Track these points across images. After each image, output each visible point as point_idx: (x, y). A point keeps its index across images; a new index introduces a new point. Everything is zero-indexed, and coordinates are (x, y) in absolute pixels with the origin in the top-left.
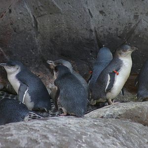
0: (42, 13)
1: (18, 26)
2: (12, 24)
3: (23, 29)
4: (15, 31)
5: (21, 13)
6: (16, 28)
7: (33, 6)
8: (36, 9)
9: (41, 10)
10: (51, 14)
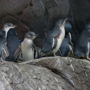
0: (49, 6)
1: (36, 13)
2: (32, 12)
3: (39, 15)
4: (35, 17)
5: (38, 6)
6: (35, 15)
7: (45, 2)
8: (46, 3)
9: (49, 4)
10: (54, 6)
